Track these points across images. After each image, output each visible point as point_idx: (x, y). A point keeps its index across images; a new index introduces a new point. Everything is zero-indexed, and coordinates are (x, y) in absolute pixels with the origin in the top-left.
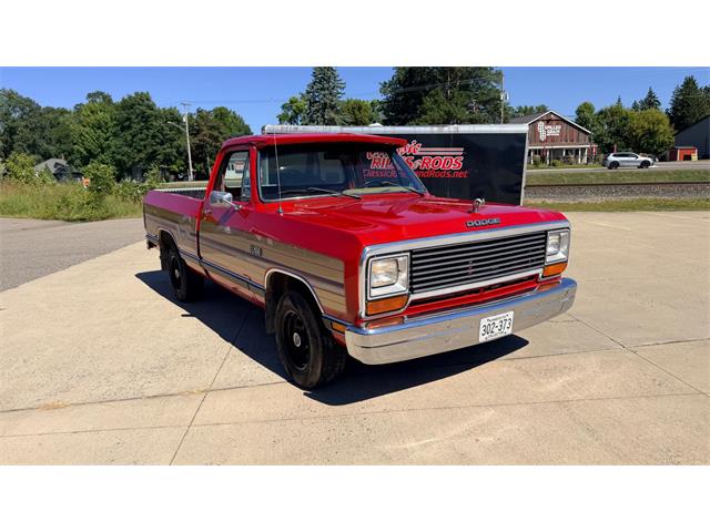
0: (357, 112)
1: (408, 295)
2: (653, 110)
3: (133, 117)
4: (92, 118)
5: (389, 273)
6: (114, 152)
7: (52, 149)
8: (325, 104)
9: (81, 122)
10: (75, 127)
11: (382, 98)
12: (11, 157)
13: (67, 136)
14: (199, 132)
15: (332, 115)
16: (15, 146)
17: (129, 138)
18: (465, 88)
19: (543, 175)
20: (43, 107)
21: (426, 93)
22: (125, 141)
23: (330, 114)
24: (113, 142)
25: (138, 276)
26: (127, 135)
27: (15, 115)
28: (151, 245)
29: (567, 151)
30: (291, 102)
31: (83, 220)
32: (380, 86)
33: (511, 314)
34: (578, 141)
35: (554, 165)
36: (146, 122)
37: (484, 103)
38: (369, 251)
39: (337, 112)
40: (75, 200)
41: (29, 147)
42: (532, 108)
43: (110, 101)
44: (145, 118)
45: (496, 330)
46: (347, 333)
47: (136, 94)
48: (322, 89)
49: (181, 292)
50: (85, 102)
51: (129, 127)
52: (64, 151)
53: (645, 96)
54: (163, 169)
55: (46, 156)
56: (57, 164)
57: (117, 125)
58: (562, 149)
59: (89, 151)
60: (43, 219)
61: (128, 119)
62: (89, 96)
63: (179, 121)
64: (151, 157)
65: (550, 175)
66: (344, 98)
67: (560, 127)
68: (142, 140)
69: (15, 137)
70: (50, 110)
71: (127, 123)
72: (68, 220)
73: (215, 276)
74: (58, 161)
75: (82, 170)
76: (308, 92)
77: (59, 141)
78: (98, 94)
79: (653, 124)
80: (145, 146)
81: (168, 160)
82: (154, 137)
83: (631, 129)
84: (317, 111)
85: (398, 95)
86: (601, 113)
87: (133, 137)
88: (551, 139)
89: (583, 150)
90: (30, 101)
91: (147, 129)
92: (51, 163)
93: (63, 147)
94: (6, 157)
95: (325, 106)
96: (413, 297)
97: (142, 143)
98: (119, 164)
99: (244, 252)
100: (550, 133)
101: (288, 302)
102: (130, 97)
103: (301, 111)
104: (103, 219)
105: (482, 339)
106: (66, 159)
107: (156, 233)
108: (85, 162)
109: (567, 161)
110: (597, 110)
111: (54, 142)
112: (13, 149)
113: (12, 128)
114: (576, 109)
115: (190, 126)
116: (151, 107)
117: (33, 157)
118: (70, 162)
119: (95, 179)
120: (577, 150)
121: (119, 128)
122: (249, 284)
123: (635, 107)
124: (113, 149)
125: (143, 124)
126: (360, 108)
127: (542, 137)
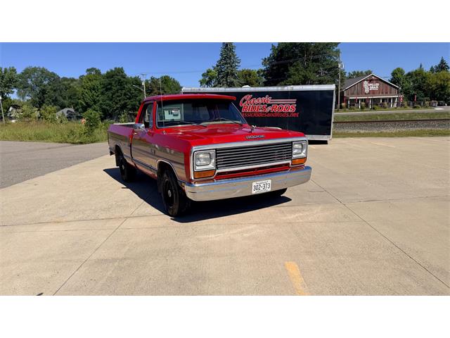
0: (248, 77)
1: (216, 170)
2: (444, 72)
3: (113, 82)
4: (90, 84)
5: (205, 159)
6: (101, 104)
7: (66, 102)
8: (228, 73)
9: (83, 86)
10: (80, 90)
11: (263, 68)
12: (43, 107)
13: (75, 95)
14: (152, 91)
15: (232, 79)
16: (45, 101)
17: (111, 95)
18: (316, 61)
19: (365, 115)
20: (61, 77)
21: (291, 64)
22: (108, 97)
23: (231, 79)
24: (101, 98)
25: (105, 170)
26: (109, 93)
27: (46, 83)
28: (111, 153)
29: (383, 100)
30: (208, 72)
31: (81, 143)
32: (262, 61)
33: (270, 181)
34: (391, 93)
35: (374, 109)
36: (121, 85)
37: (329, 70)
38: (194, 149)
39: (235, 78)
40: (77, 131)
41: (53, 101)
42: (362, 72)
43: (100, 73)
44: (120, 83)
45: (261, 189)
46: (185, 186)
47: (116, 68)
48: (226, 64)
49: (125, 177)
50: (85, 74)
51: (111, 89)
52: (73, 104)
53: (439, 63)
54: (131, 114)
55: (63, 107)
56: (68, 111)
57: (103, 87)
58: (379, 99)
59: (87, 103)
60: (60, 142)
61: (110, 84)
62: (88, 70)
63: (140, 85)
64: (124, 107)
65: (369, 115)
66: (240, 69)
67: (378, 84)
68: (118, 96)
69: (45, 95)
70: (65, 79)
71: (109, 87)
72: (73, 143)
73: (140, 167)
74: (69, 109)
75: (83, 114)
76: (218, 66)
77: (70, 98)
78: (93, 69)
79: (444, 81)
80: (120, 100)
81: (134, 109)
82: (125, 94)
83: (429, 85)
84: (223, 77)
85: (273, 66)
86: (409, 74)
87: (113, 94)
88: (373, 92)
89: (394, 99)
90: (54, 74)
91: (122, 90)
92: (65, 110)
93: (72, 101)
94: (40, 107)
95: (227, 74)
96: (218, 171)
97: (118, 98)
98: (104, 111)
99: (148, 153)
100: (372, 88)
101: (165, 175)
102: (112, 71)
103: (213, 78)
104: (92, 142)
105: (254, 192)
106: (74, 108)
107: (113, 146)
108: (85, 109)
109: (383, 106)
110: (406, 73)
111: (67, 98)
112: (44, 103)
113: (44, 90)
114: (391, 72)
115: (146, 87)
116: (124, 76)
117: (55, 107)
118: (77, 110)
119: (89, 120)
120: (390, 99)
121: (104, 89)
122: (151, 168)
123: (432, 70)
124: (101, 102)
125: (118, 87)
126: (250, 75)
127: (367, 91)
